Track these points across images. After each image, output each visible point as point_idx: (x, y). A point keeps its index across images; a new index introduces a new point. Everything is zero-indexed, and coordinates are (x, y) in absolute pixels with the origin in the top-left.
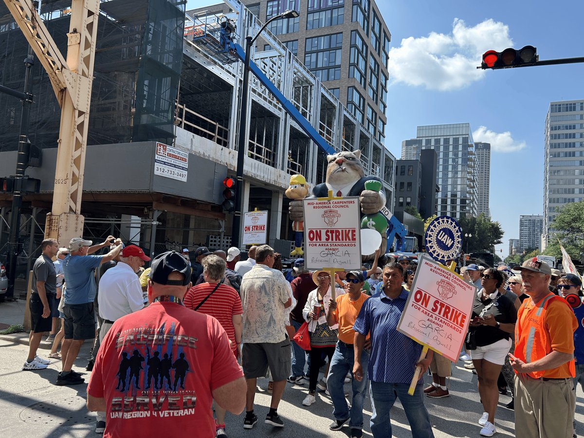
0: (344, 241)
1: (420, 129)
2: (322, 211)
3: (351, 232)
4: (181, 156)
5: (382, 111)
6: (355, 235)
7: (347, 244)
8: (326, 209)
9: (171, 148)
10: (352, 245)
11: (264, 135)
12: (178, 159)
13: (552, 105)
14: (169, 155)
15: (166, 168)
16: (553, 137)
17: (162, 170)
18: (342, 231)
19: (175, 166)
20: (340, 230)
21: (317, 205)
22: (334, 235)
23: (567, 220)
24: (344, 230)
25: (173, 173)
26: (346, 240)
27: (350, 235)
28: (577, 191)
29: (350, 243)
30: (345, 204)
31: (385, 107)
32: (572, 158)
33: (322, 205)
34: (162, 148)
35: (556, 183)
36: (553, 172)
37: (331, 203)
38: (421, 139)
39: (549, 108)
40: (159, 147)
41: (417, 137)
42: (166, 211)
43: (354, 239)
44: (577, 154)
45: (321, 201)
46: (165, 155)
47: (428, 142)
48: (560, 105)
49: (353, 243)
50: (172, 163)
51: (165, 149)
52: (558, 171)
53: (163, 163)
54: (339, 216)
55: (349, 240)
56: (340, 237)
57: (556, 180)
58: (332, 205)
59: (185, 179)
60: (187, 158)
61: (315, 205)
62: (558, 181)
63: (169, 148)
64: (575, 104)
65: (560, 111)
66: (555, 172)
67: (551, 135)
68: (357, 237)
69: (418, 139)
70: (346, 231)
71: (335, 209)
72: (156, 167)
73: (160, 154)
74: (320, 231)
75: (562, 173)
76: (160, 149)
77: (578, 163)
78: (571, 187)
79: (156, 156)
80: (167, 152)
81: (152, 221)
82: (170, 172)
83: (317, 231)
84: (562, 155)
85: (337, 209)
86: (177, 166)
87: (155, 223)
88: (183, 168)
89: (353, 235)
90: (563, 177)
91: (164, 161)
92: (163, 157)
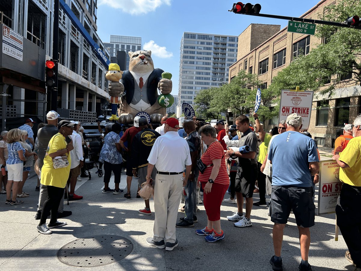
0: (302, 114)
1: (112, 37)
2: (292, 97)
3: (306, 109)
4: (19, 39)
5: (94, 21)
6: (308, 111)
7: (303, 115)
8: (294, 96)
9: (13, 32)
10: (306, 116)
11: (33, 27)
12: (17, 41)
13: (185, 34)
14: (12, 37)
15: (11, 48)
16: (185, 52)
17: (8, 50)
18: (302, 109)
19: (16, 47)
20: (301, 108)
21: (289, 94)
22: (297, 110)
23: (201, 98)
24: (303, 108)
25: (14, 53)
26: (303, 113)
27: (306, 111)
28: (194, 83)
29: (305, 115)
30: (305, 94)
31: (96, 19)
32: (193, 65)
33: (292, 94)
34: (7, 31)
35: (185, 78)
36: (184, 72)
37: (298, 93)
38: (113, 43)
39: (183, 35)
40: (5, 29)
41: (110, 42)
42: (12, 85)
43: (307, 113)
44: (195, 63)
45: (292, 92)
46: (9, 36)
47: (123, 46)
48: (188, 34)
49: (307, 115)
50: (14, 44)
51: (9, 32)
52: (187, 72)
53: (8, 43)
54: (301, 100)
55: (305, 113)
56: (300, 112)
57: (185, 76)
58: (298, 94)
59: (21, 59)
60: (22, 41)
61: (288, 94)
62: (186, 76)
63: (11, 31)
64: (195, 35)
65: (188, 38)
66: (185, 72)
67: (184, 51)
68: (309, 112)
69: (111, 43)
70: (304, 109)
71: (299, 97)
72: (3, 46)
73: (6, 36)
74: (289, 108)
75: (188, 73)
76: (5, 31)
77: (195, 68)
78: (192, 80)
79: (3, 37)
80: (10, 34)
81: (3, 93)
82: (12, 52)
83: (287, 108)
84: (188, 62)
85: (300, 97)
86: (17, 47)
87: (5, 95)
88: (20, 50)
89: (307, 111)
90: (188, 75)
91: (8, 41)
92: (8, 39)
